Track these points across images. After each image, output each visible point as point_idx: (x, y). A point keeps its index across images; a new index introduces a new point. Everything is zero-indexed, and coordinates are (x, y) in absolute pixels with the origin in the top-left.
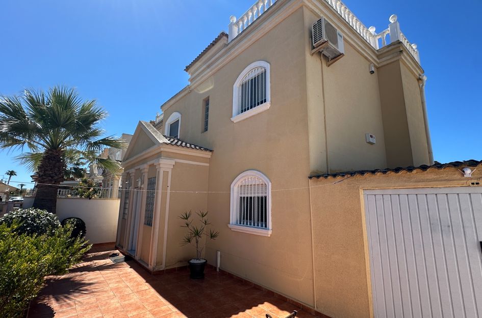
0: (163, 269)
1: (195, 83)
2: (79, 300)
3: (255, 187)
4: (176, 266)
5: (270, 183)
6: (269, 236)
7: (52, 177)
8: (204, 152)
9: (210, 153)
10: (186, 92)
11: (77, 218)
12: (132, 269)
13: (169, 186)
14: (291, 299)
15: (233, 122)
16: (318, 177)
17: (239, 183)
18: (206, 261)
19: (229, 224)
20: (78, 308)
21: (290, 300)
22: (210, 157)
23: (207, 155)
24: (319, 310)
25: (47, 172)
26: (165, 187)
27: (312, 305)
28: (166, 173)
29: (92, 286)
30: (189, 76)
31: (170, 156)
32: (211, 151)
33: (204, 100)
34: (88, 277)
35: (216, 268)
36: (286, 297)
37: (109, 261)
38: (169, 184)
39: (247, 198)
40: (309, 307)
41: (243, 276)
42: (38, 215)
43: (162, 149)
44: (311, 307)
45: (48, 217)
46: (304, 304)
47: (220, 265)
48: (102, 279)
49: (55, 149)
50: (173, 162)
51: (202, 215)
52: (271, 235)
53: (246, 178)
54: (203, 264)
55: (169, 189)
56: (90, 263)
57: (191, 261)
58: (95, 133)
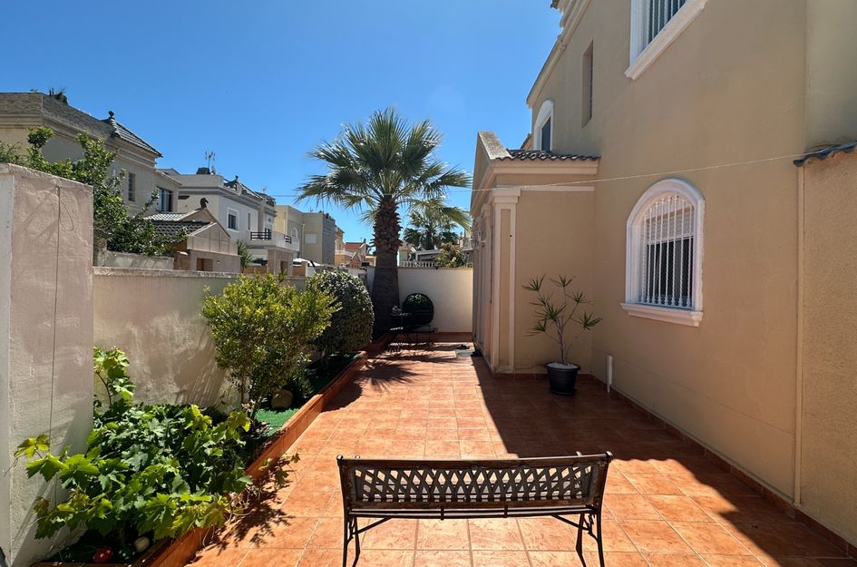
0: (510, 372)
1: (569, 25)
2: (394, 389)
3: (672, 220)
4: (535, 371)
5: (701, 202)
6: (697, 324)
7: (388, 239)
8: (579, 164)
9: (595, 164)
10: (558, 51)
11: (422, 295)
12: (473, 367)
13: (514, 235)
14: (738, 468)
15: (630, 79)
16: (823, 156)
17: (644, 216)
18: (579, 368)
19: (624, 302)
20: (385, 395)
21: (736, 470)
22: (594, 171)
23: (588, 168)
24: (806, 510)
25: (382, 233)
26: (506, 236)
27: (790, 495)
28: (506, 212)
29: (415, 377)
30: (562, 15)
31: (510, 181)
32: (594, 159)
33: (585, 55)
34: (419, 367)
35: (606, 385)
36: (729, 462)
37: (453, 354)
38: (513, 232)
39: (658, 246)
40: (779, 495)
41: (648, 405)
42: (339, 278)
43: (496, 171)
44: (785, 498)
45: (351, 281)
46: (767, 487)
47: (613, 380)
48: (430, 372)
49: (388, 201)
50: (516, 191)
51: (563, 282)
52: (701, 323)
53: (655, 201)
54: (573, 373)
55: (513, 239)
56: (430, 352)
57: (550, 365)
58: (434, 171)
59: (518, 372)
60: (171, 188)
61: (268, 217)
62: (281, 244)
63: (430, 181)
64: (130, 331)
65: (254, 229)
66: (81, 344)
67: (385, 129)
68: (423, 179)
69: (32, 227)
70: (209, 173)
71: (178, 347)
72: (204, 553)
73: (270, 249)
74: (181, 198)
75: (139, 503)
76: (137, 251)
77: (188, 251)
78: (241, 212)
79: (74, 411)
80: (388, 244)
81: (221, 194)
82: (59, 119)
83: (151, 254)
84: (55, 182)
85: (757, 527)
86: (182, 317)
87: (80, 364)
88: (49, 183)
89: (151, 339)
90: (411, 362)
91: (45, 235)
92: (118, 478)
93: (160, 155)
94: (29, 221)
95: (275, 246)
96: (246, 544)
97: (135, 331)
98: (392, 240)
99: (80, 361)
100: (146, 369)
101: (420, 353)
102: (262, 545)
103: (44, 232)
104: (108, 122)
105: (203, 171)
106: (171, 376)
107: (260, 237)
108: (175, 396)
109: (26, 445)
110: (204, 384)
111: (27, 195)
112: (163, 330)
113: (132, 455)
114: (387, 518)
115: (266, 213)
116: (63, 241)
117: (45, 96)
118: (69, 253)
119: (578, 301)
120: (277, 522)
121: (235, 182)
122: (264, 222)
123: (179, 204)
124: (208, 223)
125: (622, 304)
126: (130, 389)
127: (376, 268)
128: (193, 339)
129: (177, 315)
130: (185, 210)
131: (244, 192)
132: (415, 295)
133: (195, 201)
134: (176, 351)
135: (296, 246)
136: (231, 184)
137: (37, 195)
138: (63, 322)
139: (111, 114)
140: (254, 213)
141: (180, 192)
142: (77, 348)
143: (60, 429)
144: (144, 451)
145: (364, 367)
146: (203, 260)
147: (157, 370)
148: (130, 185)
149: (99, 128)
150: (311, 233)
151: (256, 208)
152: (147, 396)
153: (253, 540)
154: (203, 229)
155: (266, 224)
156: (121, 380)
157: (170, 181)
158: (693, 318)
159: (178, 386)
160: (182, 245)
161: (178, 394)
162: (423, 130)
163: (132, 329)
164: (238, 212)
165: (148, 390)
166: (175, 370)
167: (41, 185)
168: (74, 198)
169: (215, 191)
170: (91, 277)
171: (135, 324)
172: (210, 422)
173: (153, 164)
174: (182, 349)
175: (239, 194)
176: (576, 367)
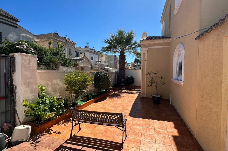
0: (145, 97)
8: (165, 40)
9: (169, 39)
10: (165, 7)
11: (131, 76)
14: (187, 126)
15: (175, 15)
17: (177, 54)
18: (161, 97)
19: (173, 79)
23: (168, 41)
24: (197, 138)
26: (144, 61)
27: (194, 133)
28: (144, 54)
33: (170, 8)
37: (135, 92)
38: (146, 60)
40: (192, 134)
42: (102, 72)
48: (126, 96)
49: (122, 52)
50: (147, 49)
51: (155, 73)
52: (183, 85)
53: (179, 50)
54: (159, 98)
55: (146, 62)
56: (130, 91)
57: (153, 96)
58: (134, 44)
59: (147, 97)
60: (78, 51)
61: (101, 57)
62: (103, 63)
63: (133, 46)
64: (48, 83)
65: (97, 60)
66: (35, 84)
67: (121, 34)
68: (132, 46)
69: (25, 64)
70: (87, 47)
71: (59, 86)
72: (55, 125)
73: (99, 65)
74: (80, 53)
75: (39, 113)
76: (67, 66)
77: (79, 66)
78: (94, 56)
79: (34, 96)
80: (122, 63)
81: (89, 52)
82: (56, 38)
83: (70, 67)
84: (29, 55)
85: (180, 140)
86: (60, 80)
87: (35, 88)
88: (28, 56)
89: (53, 85)
90: (123, 93)
91: (27, 65)
92: (38, 109)
93: (76, 44)
94: (24, 63)
95: (102, 64)
96: (63, 125)
97: (49, 83)
98: (123, 62)
99: (35, 87)
100: (52, 90)
101: (127, 91)
102: (65, 126)
103: (27, 64)
104: (65, 38)
105: (86, 47)
106: (58, 92)
107: (99, 62)
108: (59, 96)
109: (23, 101)
110: (66, 95)
111: (24, 58)
112: (56, 83)
113: (42, 105)
114: (83, 122)
115: (100, 56)
116: (31, 66)
117: (53, 34)
118: (32, 68)
119: (162, 78)
120: (70, 122)
121: (93, 49)
122: (100, 58)
123: (80, 55)
124: (83, 59)
125: (172, 79)
126: (45, 93)
127: (119, 69)
128: (63, 85)
129: (59, 80)
130: (81, 56)
131: (95, 51)
132: (129, 76)
133: (83, 54)
134: (59, 87)
135: (107, 64)
136: (92, 49)
137: (26, 58)
138: (31, 80)
139: (66, 36)
140: (97, 56)
141: (80, 52)
142: (34, 85)
143: (31, 99)
144: (44, 105)
145: (111, 94)
146: (82, 68)
147: (55, 90)
148: (70, 51)
149: (63, 39)
150: (111, 60)
151: (98, 55)
152: (52, 96)
153: (64, 125)
154: (82, 61)
155: (100, 59)
156: (43, 92)
157: (78, 50)
158: (181, 83)
159: (59, 94)
160: (77, 65)
161: (60, 96)
162: (131, 33)
163: (49, 82)
164: (93, 56)
165: (52, 94)
166: (59, 91)
167: (26, 56)
168: (33, 58)
169: (88, 51)
170: (37, 72)
171: (49, 81)
172: (56, 100)
173: (74, 46)
174: (60, 87)
175: (94, 52)
176: (160, 96)
